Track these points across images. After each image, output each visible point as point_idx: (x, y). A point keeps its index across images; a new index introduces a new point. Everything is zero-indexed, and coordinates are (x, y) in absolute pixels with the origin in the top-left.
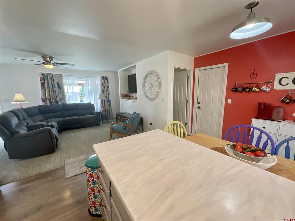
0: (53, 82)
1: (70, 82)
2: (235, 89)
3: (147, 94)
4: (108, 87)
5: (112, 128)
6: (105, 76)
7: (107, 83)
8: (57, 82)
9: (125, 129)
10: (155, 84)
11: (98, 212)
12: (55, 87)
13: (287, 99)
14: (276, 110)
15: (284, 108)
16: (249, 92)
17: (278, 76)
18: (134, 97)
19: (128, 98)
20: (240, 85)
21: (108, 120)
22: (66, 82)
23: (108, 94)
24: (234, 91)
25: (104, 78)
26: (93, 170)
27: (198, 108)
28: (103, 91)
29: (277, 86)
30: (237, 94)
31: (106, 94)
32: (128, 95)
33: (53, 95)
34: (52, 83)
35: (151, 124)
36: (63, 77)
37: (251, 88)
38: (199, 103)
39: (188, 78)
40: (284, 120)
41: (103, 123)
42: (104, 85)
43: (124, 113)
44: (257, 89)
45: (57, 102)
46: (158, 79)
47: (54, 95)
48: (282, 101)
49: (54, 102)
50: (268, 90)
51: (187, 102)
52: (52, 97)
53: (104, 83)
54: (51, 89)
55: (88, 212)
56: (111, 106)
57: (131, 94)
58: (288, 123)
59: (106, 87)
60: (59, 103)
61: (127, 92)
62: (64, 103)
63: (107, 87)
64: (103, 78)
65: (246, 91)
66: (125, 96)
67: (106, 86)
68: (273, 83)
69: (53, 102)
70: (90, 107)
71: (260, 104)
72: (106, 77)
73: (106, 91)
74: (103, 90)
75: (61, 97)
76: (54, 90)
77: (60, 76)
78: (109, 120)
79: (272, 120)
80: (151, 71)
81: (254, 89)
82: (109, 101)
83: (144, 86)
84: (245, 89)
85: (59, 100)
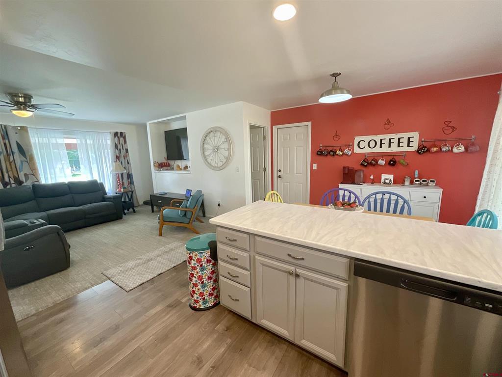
0: (7, 142)
1: (45, 140)
2: (320, 152)
3: (209, 160)
4: (127, 150)
5: (163, 216)
6: (119, 131)
7: (124, 144)
8: (17, 142)
9: (185, 215)
10: (223, 146)
11: (207, 304)
12: (12, 151)
13: (365, 162)
14: (357, 173)
15: (363, 170)
16: (333, 155)
17: (357, 139)
18: (178, 166)
19: (167, 168)
20: (325, 148)
21: (133, 209)
22: (37, 141)
23: (128, 163)
24: (320, 155)
25: (119, 135)
26: (201, 253)
27: (279, 177)
28: (118, 158)
29: (357, 150)
30: (322, 158)
31: (123, 164)
32: (166, 163)
33: (9, 169)
34: (5, 144)
35: (219, 205)
36: (29, 131)
37: (335, 151)
38: (280, 171)
39: (264, 138)
40: (364, 183)
41: (125, 214)
42: (120, 147)
43: (166, 194)
44: (340, 152)
45: (20, 183)
46: (228, 139)
47: (11, 168)
48: (362, 164)
49: (12, 182)
50: (350, 153)
51: (265, 170)
52: (8, 172)
53: (119, 143)
54: (4, 156)
55: (191, 310)
56: (134, 185)
57: (171, 162)
58: (368, 185)
59: (123, 152)
60: (25, 184)
61: (164, 159)
62: (36, 183)
63: (125, 151)
64: (116, 134)
65: (330, 155)
66: (161, 166)
67: (123, 149)
68: (353, 145)
69: (10, 183)
70: (95, 189)
71: (344, 168)
72: (121, 133)
73: (124, 158)
74: (117, 156)
75: (28, 171)
76: (12, 159)
77: (24, 129)
78: (135, 209)
79: (355, 184)
80: (216, 127)
81: (338, 152)
82: (130, 176)
83: (203, 150)
84: (330, 153)
85: (22, 178)
